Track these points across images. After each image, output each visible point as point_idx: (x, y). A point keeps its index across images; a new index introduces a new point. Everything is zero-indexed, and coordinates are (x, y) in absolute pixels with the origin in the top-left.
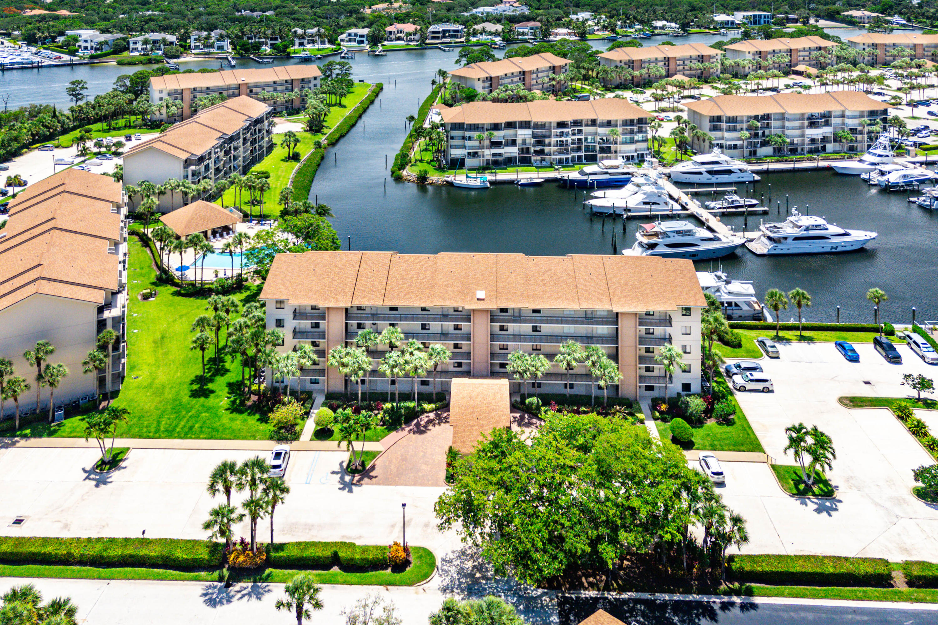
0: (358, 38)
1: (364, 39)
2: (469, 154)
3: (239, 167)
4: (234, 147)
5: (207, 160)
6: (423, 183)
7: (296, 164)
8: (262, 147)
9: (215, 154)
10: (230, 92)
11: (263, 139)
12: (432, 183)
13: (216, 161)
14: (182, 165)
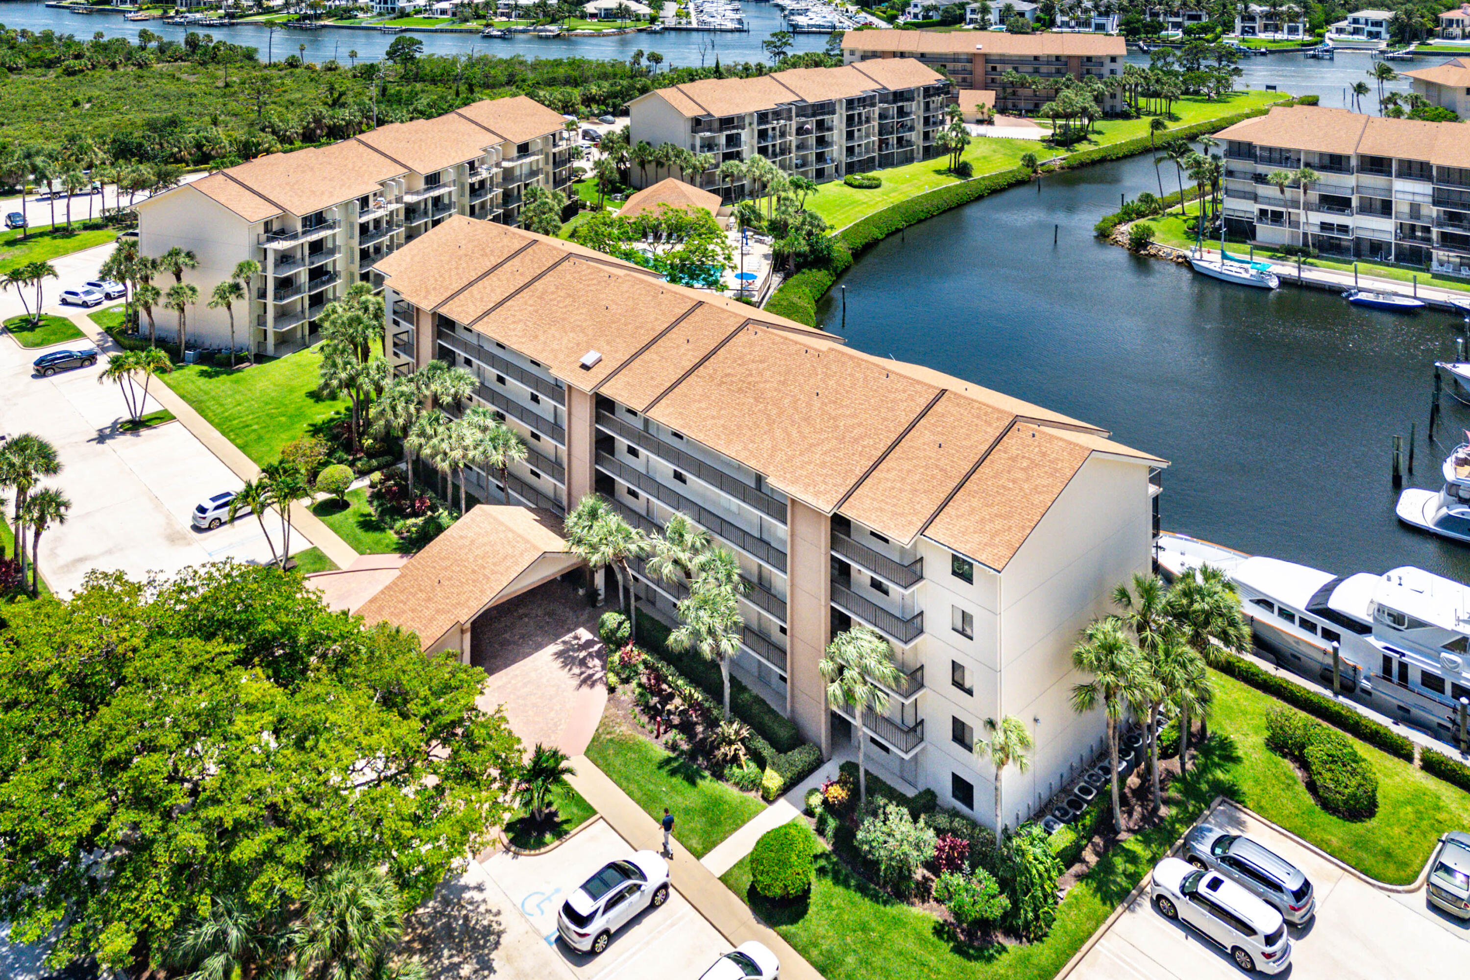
0: (1369, 28)
1: (1383, 30)
2: (1263, 212)
3: (833, 161)
4: (820, 125)
5: (734, 128)
6: (1137, 251)
7: (954, 181)
8: (909, 143)
9: (759, 124)
10: (959, 66)
11: (911, 129)
12: (1154, 255)
13: (763, 135)
14: (688, 126)
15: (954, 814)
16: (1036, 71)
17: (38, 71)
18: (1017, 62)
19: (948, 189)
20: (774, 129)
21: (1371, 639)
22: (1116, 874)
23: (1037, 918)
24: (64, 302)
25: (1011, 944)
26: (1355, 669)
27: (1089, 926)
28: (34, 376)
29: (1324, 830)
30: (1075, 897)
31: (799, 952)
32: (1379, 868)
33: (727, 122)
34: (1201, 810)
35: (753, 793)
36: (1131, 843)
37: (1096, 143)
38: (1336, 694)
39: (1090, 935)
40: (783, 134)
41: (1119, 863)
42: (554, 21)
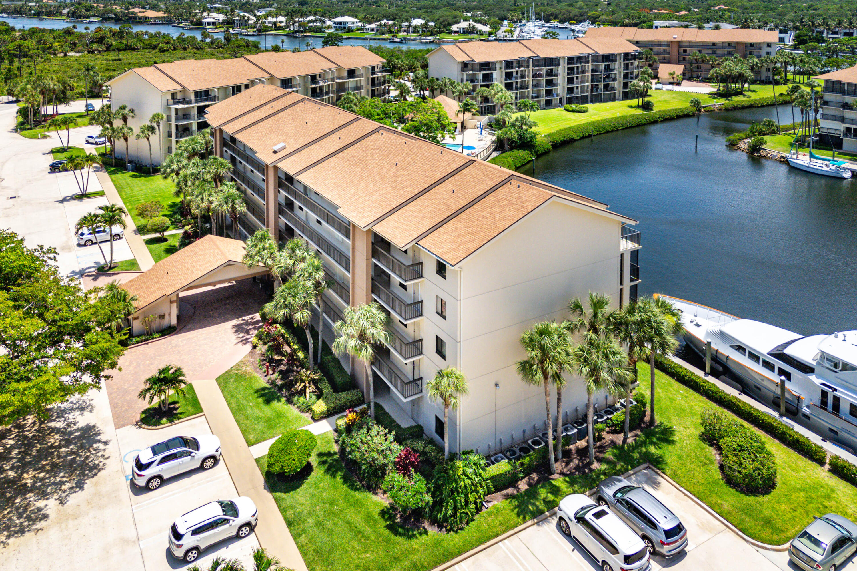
3: (557, 96)
4: (550, 73)
5: (489, 69)
6: (752, 154)
7: (639, 112)
8: (613, 89)
9: (506, 68)
10: (661, 49)
11: (614, 80)
12: (764, 156)
13: (509, 75)
14: (459, 67)
15: (432, 442)
16: (714, 52)
17: (147, 51)
18: (701, 47)
19: (633, 116)
20: (517, 72)
21: (812, 377)
22: (537, 499)
23: (454, 515)
24: (88, 142)
25: (433, 531)
26: (798, 398)
27: (499, 529)
28: (49, 173)
29: (720, 497)
30: (497, 509)
31: (281, 510)
32: (757, 530)
33: (485, 66)
34: (627, 470)
35: (308, 414)
36: (559, 481)
37: (749, 97)
38: (781, 415)
39: (497, 535)
40: (523, 76)
41: (543, 493)
42: (432, 34)
